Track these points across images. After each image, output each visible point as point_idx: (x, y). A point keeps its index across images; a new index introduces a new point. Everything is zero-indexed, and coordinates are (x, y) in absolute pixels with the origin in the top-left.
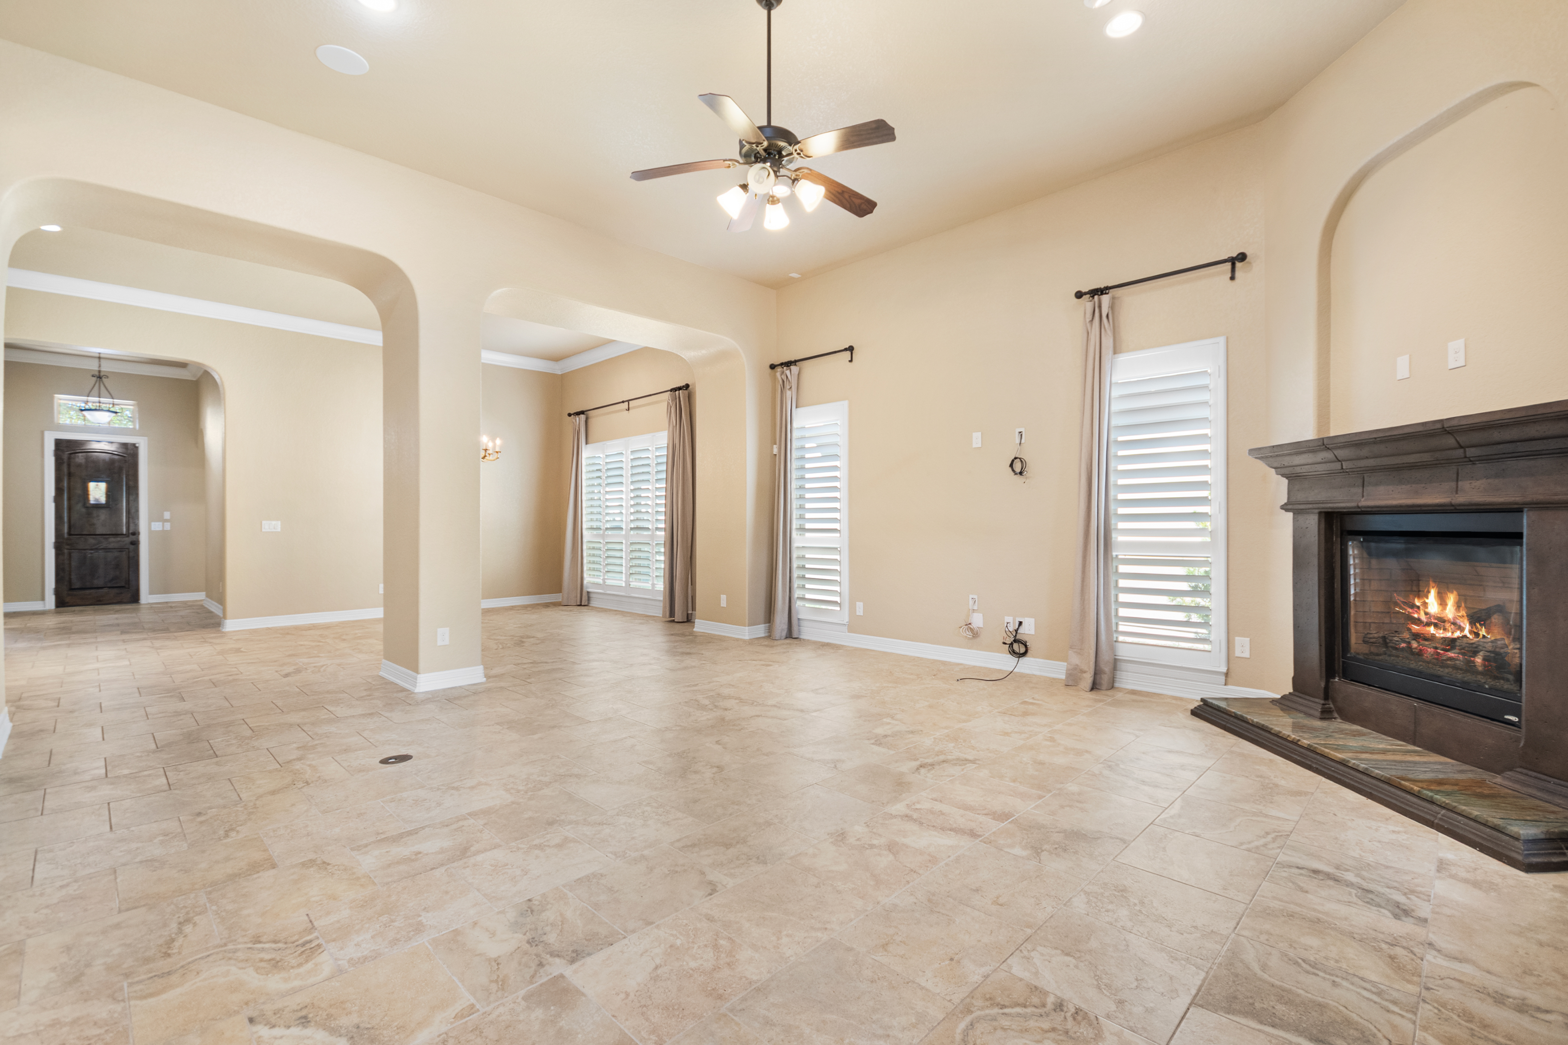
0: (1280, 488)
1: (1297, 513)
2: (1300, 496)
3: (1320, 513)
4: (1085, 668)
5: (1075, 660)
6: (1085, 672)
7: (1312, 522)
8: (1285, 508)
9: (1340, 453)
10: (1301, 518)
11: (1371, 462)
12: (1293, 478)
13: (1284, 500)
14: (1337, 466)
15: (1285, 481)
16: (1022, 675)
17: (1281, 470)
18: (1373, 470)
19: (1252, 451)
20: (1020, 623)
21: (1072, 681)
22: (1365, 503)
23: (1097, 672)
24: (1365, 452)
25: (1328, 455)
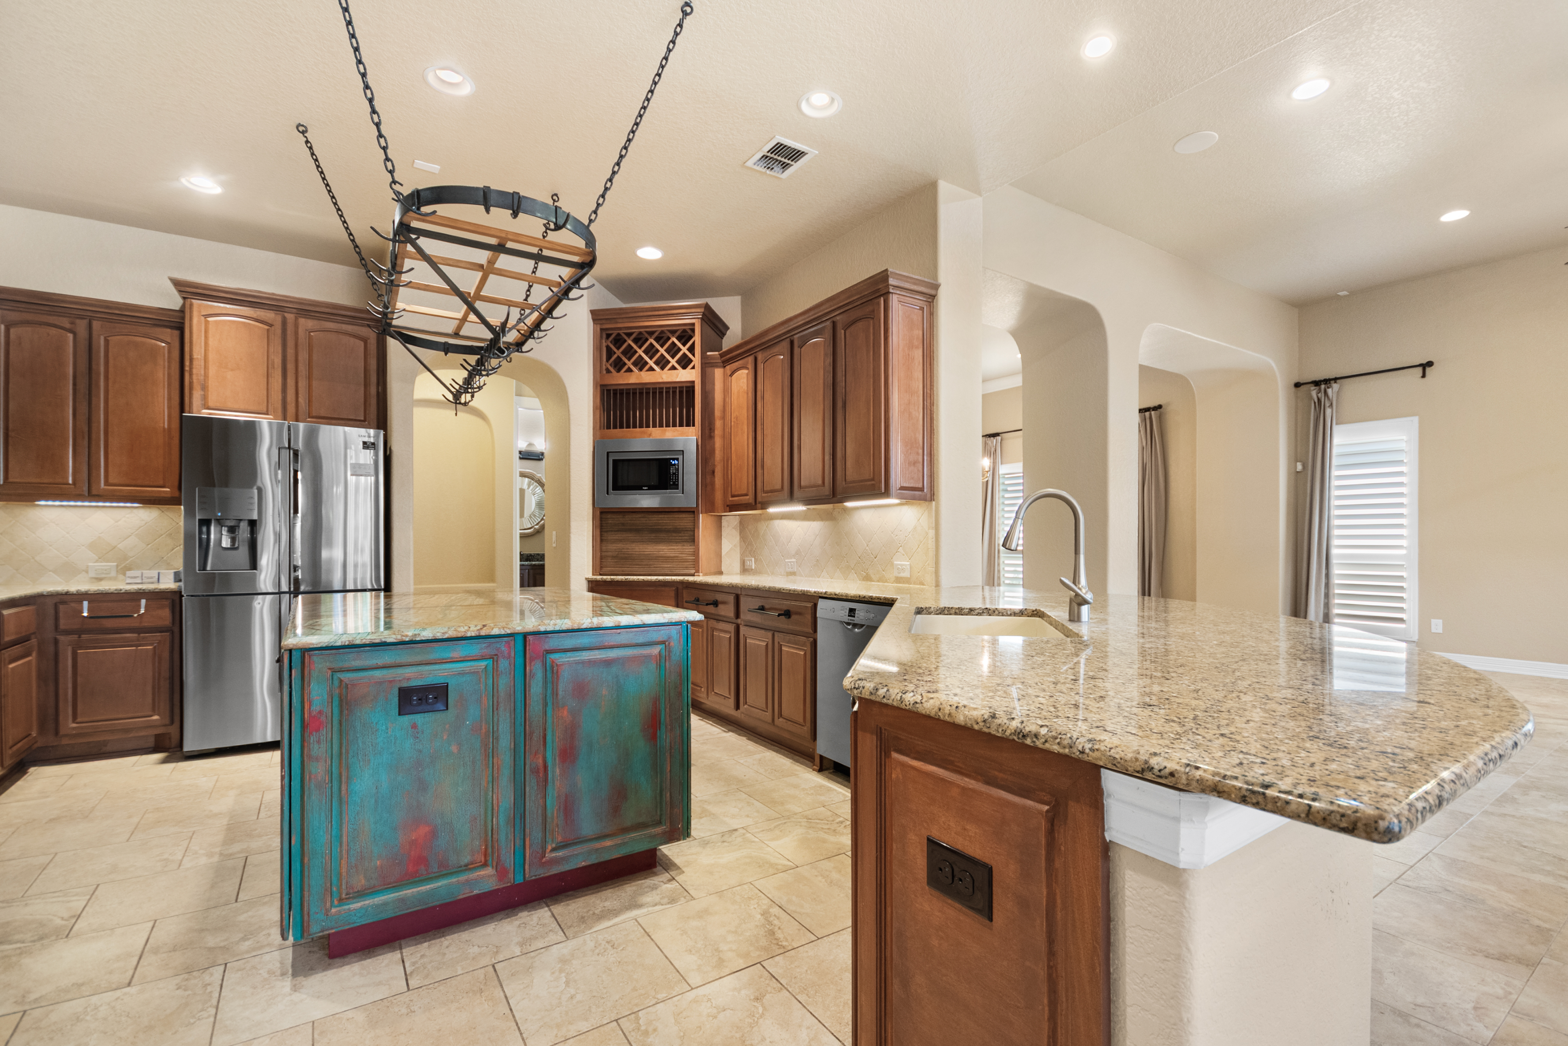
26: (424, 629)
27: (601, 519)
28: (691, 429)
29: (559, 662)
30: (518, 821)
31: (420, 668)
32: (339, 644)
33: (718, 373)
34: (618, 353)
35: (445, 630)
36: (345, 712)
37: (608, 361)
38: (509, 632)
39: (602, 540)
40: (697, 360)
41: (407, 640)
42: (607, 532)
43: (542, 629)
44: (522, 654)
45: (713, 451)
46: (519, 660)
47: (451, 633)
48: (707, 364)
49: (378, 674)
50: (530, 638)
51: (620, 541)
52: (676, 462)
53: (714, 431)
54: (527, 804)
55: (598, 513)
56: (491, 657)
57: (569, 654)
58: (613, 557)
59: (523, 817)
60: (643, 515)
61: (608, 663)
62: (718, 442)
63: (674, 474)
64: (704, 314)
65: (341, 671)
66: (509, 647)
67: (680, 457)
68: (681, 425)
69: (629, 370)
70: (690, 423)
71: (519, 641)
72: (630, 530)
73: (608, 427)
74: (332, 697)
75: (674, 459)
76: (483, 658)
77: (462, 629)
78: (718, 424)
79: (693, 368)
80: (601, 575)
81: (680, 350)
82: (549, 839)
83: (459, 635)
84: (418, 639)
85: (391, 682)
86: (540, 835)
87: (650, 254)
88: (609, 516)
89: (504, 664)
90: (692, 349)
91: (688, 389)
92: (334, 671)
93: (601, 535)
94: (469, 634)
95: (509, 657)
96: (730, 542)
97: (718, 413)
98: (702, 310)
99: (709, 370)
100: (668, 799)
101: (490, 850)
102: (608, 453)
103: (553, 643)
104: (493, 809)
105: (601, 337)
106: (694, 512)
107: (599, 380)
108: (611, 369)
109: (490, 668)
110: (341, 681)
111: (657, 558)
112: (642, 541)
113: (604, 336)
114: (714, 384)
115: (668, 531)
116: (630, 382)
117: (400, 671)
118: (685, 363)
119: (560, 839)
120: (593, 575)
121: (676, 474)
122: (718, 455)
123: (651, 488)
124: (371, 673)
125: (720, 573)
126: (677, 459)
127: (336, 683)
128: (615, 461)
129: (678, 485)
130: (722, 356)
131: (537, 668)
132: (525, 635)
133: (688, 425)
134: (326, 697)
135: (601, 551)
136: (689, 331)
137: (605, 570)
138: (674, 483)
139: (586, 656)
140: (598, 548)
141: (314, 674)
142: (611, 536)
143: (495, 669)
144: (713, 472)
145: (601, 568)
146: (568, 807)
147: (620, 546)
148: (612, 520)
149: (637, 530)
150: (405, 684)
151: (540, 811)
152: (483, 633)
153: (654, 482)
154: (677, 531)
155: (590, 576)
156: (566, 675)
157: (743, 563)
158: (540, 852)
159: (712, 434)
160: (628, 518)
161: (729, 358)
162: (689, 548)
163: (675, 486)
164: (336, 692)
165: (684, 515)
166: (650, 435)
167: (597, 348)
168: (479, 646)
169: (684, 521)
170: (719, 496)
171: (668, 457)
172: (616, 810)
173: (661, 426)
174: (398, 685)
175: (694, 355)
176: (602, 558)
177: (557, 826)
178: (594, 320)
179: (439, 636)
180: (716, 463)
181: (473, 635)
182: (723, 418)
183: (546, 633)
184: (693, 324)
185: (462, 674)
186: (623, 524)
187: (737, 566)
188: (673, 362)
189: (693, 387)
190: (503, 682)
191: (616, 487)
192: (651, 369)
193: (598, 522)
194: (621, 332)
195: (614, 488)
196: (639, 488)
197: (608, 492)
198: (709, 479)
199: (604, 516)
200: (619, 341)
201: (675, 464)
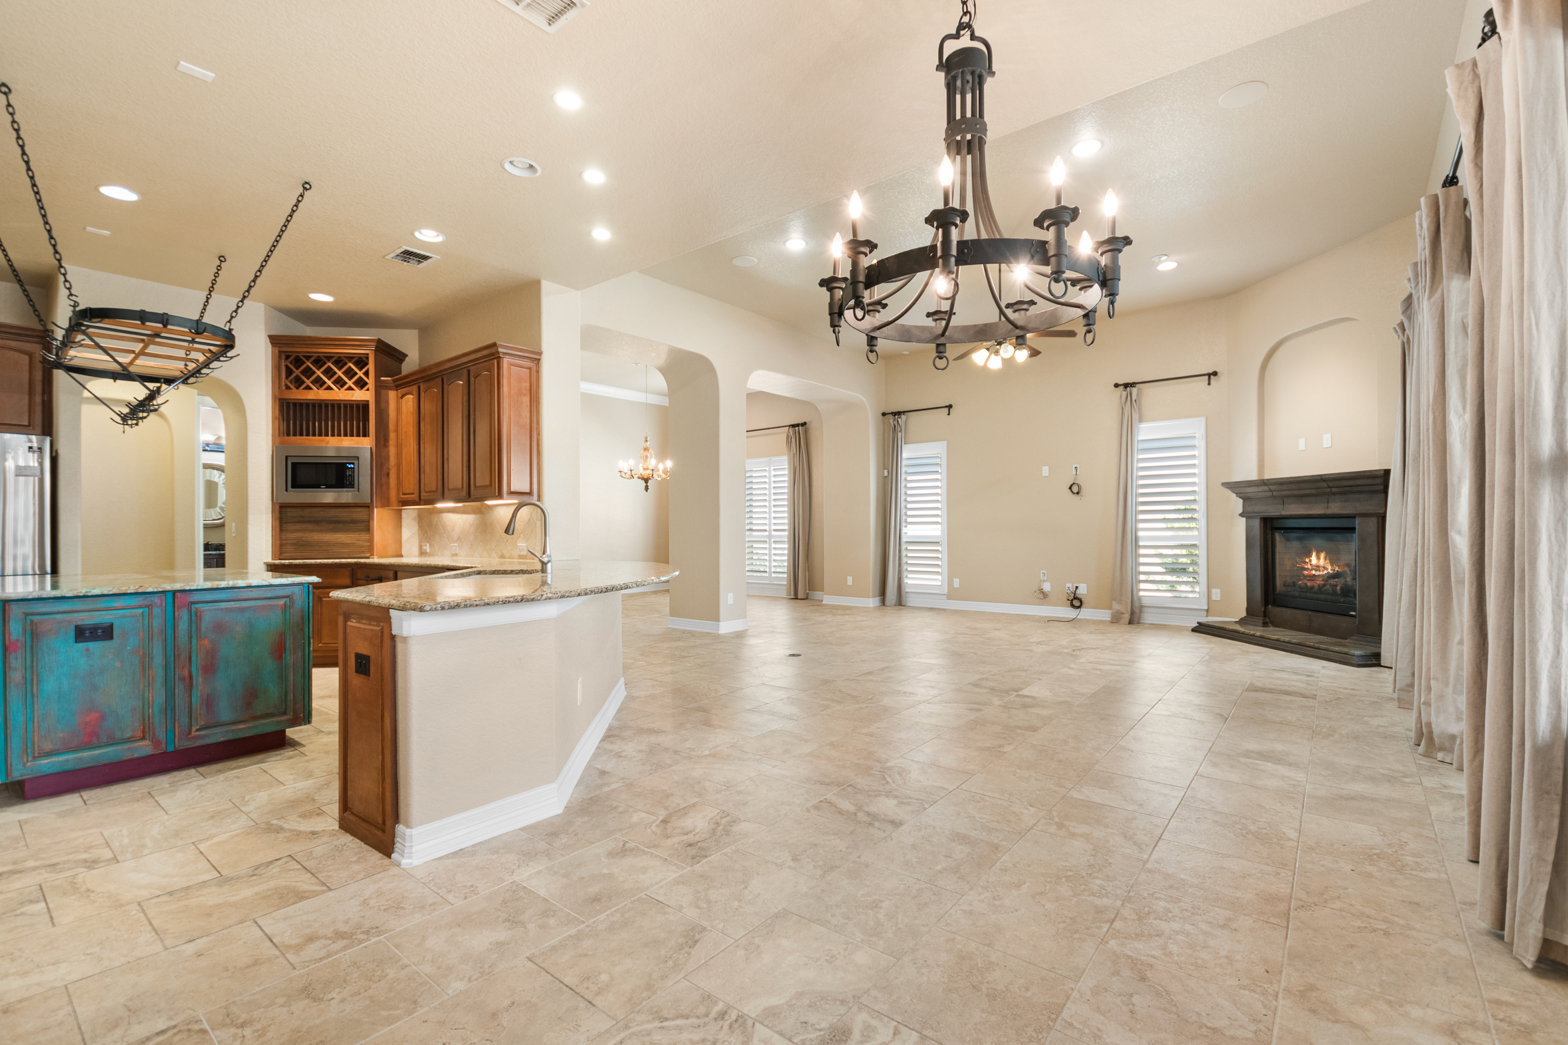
0: (1238, 504)
1: (1248, 518)
2: (1250, 509)
3: (1261, 518)
4: (1123, 611)
5: (1117, 607)
6: (1124, 614)
7: (1257, 523)
8: (1241, 515)
9: (1271, 487)
10: (1250, 521)
11: (1288, 493)
12: (1246, 499)
13: (1241, 511)
14: (1270, 494)
15: (1241, 501)
16: (1082, 620)
17: (1238, 495)
18: (1288, 496)
19: (1224, 484)
20: (1077, 587)
21: (1116, 619)
22: (1284, 513)
23: (1132, 613)
24: (1284, 487)
25: (1266, 488)
26: (94, 589)
27: (281, 512)
28: (366, 439)
29: (202, 609)
30: (169, 712)
31: (91, 613)
32: (30, 597)
33: (392, 395)
34: (297, 372)
35: (110, 589)
36: (35, 640)
37: (286, 380)
38: (161, 590)
39: (281, 531)
40: (371, 381)
41: (81, 595)
42: (286, 523)
43: (187, 588)
44: (172, 605)
45: (387, 458)
46: (170, 608)
47: (115, 591)
48: (380, 388)
49: (59, 616)
50: (178, 594)
51: (301, 531)
52: (352, 466)
53: (388, 441)
54: (177, 701)
55: (277, 507)
56: (147, 606)
57: (210, 604)
58: (292, 544)
59: (173, 709)
60: (321, 509)
61: (242, 610)
62: (392, 450)
63: (350, 475)
64: (377, 347)
65: (32, 614)
66: (162, 601)
67: (356, 462)
68: (358, 435)
69: (308, 388)
70: (365, 434)
71: (170, 597)
72: (310, 522)
73: (288, 435)
74: (25, 630)
75: (350, 464)
76: (140, 607)
77: (124, 589)
78: (392, 436)
79: (368, 390)
80: (279, 559)
81: (356, 374)
82: (193, 723)
83: (122, 592)
84: (89, 594)
85: (69, 622)
86: (187, 720)
87: (322, 298)
88: (288, 510)
89: (157, 611)
90: (367, 374)
91: (365, 406)
92: (27, 614)
93: (280, 526)
94: (129, 592)
95: (161, 605)
96: (409, 531)
97: (392, 427)
98: (375, 344)
99: (383, 392)
100: (292, 698)
101: (147, 730)
102: (287, 457)
103: (196, 597)
104: (149, 703)
105: (280, 358)
106: (369, 507)
107: (278, 394)
108: (290, 387)
109: (146, 614)
110: (32, 621)
112: (321, 531)
113: (283, 358)
114: (388, 403)
115: (345, 522)
116: (309, 398)
117: (76, 615)
118: (361, 384)
119: (203, 723)
120: (272, 559)
121: (352, 476)
122: (393, 460)
123: (329, 486)
124: (54, 616)
125: (401, 556)
126: (353, 464)
127: (28, 622)
128: (293, 464)
129: (354, 484)
130: (394, 381)
131: (184, 615)
132: (174, 592)
133: (363, 435)
134: (21, 630)
135: (280, 538)
136: (365, 359)
137: (283, 555)
138: (350, 483)
139: (223, 605)
140: (277, 536)
141: (12, 616)
142: (290, 527)
143: (150, 614)
144: (388, 474)
145: (280, 553)
146: (209, 703)
147: (300, 534)
148: (291, 513)
149: (316, 522)
150: (79, 623)
151: (186, 705)
152: (140, 591)
153: (332, 481)
154: (354, 522)
155: (269, 560)
156: (208, 619)
157: (421, 547)
158: (187, 730)
159: (386, 444)
160: (307, 512)
161: (402, 383)
162: (364, 536)
163: (351, 485)
164: (28, 628)
165: (360, 509)
166: (328, 443)
167: (276, 367)
168: (137, 599)
169: (360, 514)
170: (393, 493)
171: (345, 462)
172: (248, 705)
173: (339, 435)
174: (75, 624)
175: (368, 378)
176: (280, 545)
177: (201, 715)
178: (272, 344)
179: (106, 592)
180: (391, 467)
181: (132, 591)
182: (397, 431)
183: (190, 591)
184: (368, 354)
185: (124, 617)
186: (302, 517)
187: (416, 550)
188: (350, 383)
189: (368, 405)
190: (157, 623)
191: (294, 486)
192: (329, 388)
193: (278, 515)
194: (300, 355)
195: (293, 487)
196: (317, 486)
197: (286, 491)
198: (384, 480)
199: (284, 510)
200: (298, 362)
201: (351, 468)
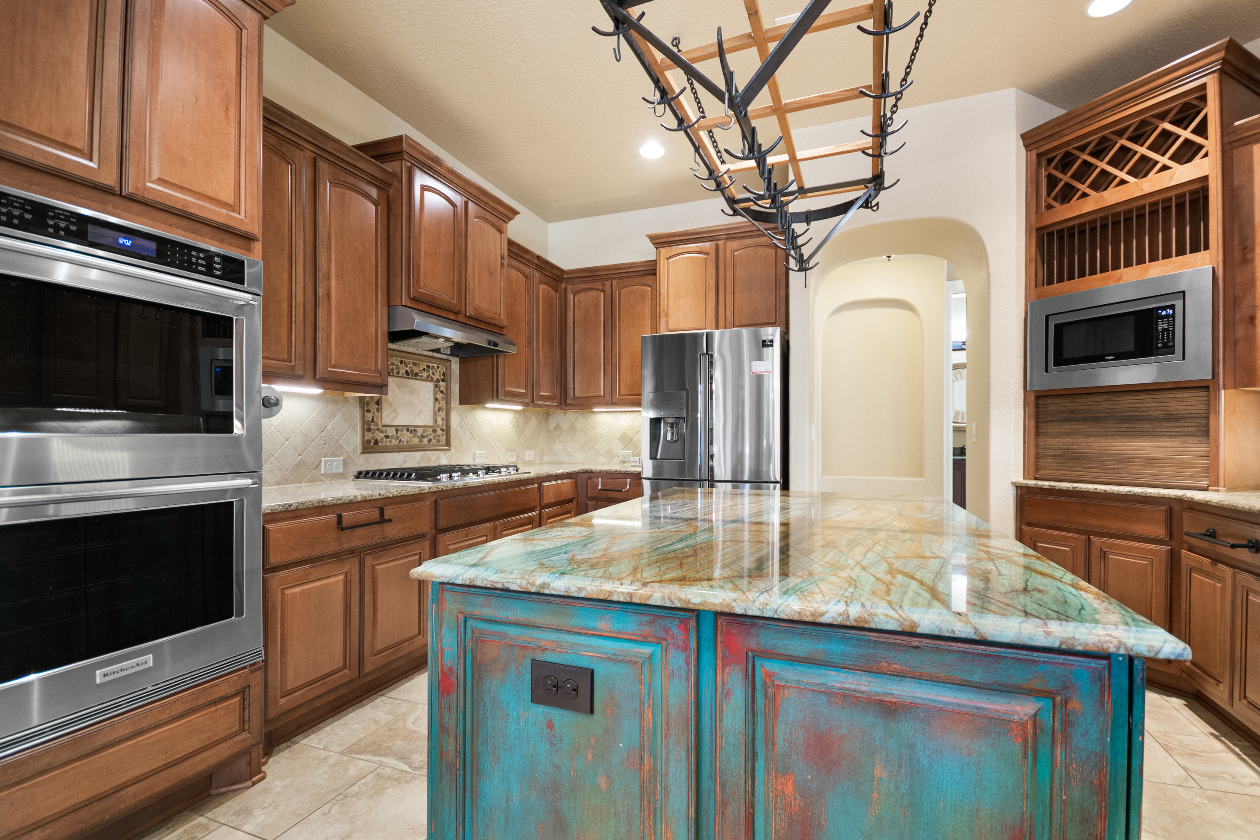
27: (1037, 406)
28: (1202, 255)
34: (1065, 178)
37: (1049, 195)
39: (1037, 434)
40: (1212, 144)
42: (1046, 423)
48: (1233, 146)
51: (1067, 434)
52: (1171, 312)
55: (1032, 398)
58: (1055, 456)
60: (1105, 397)
63: (1165, 330)
64: (1222, 62)
67: (1179, 304)
68: (1181, 253)
69: (1085, 195)
70: (1200, 247)
72: (1084, 420)
73: (1050, 282)
75: (1164, 308)
79: (1205, 157)
80: (1036, 479)
81: (1177, 138)
88: (1049, 401)
90: (1202, 130)
91: (1198, 191)
93: (1037, 427)
98: (1218, 57)
102: (1047, 317)
105: (1039, 166)
106: (1207, 387)
107: (1034, 222)
108: (1053, 203)
111: (1132, 460)
112: (1105, 435)
113: (1044, 163)
115: (1155, 419)
116: (1084, 212)
118: (1188, 154)
120: (1024, 478)
121: (1170, 332)
126: (1173, 307)
128: (1059, 325)
129: (1173, 346)
133: (1195, 249)
135: (1037, 448)
136: (1197, 104)
137: (1042, 473)
138: (1165, 345)
140: (1032, 443)
142: (1052, 428)
145: (1037, 470)
147: (1067, 441)
148: (1053, 406)
149: (1097, 419)
153: (1130, 346)
154: (1171, 418)
155: (1020, 479)
159: (1249, 256)
160: (1080, 403)
162: (1199, 446)
163: (1169, 349)
165: (1185, 394)
166: (1120, 279)
167: (1033, 183)
169: (1189, 402)
171: (1153, 306)
173: (1140, 261)
175: (1204, 137)
176: (1037, 457)
178: (1026, 146)
184: (1204, 86)
186: (1072, 411)
188: (1163, 160)
189: (1205, 190)
191: (1059, 361)
192: (1123, 182)
193: (1032, 410)
194: (1069, 148)
195: (1056, 365)
196: (1101, 358)
197: (1046, 371)
198: (1240, 332)
199: (1041, 402)
200: (1066, 162)
201: (1167, 316)
